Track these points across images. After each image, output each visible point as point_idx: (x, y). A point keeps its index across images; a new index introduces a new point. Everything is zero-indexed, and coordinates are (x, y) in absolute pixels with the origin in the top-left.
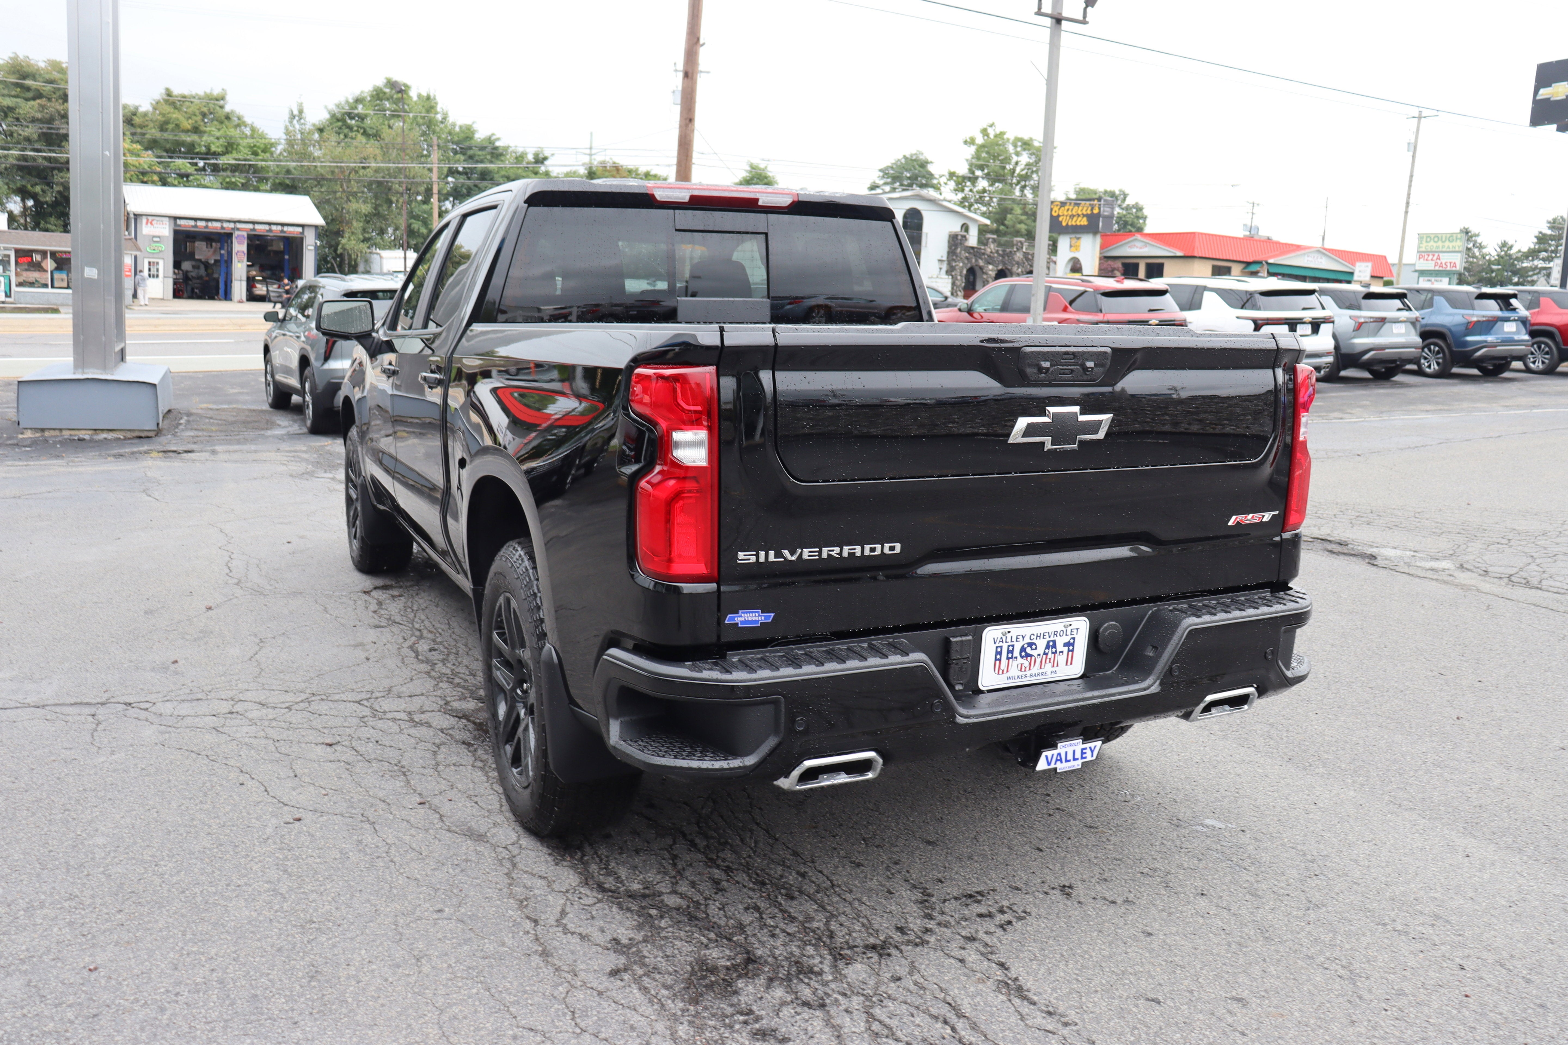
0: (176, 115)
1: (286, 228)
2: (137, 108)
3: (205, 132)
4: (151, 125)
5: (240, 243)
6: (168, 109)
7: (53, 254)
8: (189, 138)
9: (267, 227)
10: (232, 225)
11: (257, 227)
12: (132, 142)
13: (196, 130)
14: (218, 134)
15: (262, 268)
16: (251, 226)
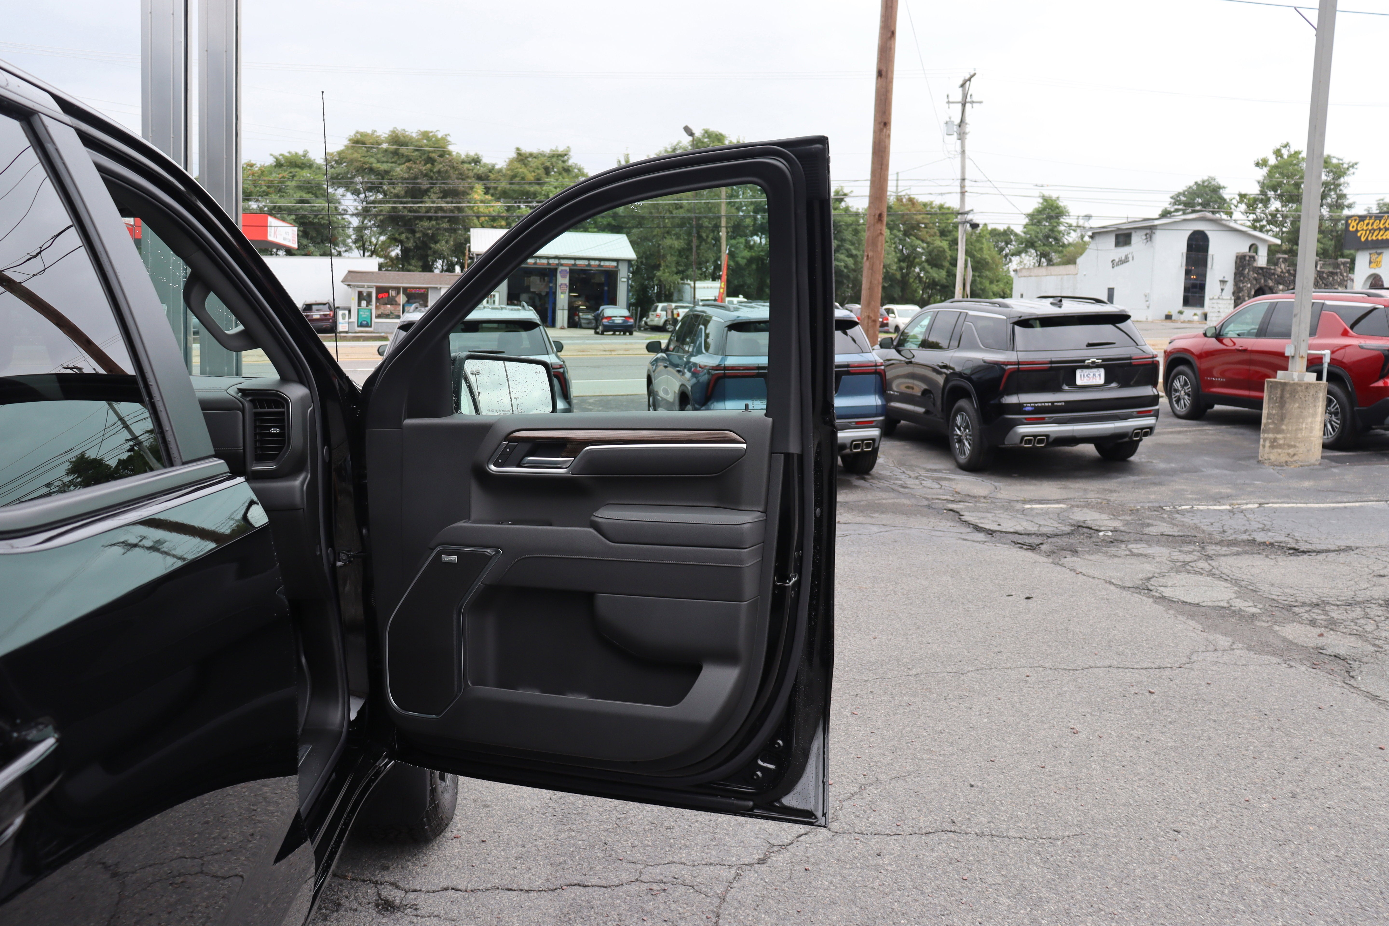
0: (522, 170)
1: (602, 263)
2: (493, 166)
3: (545, 183)
4: (502, 179)
5: (563, 277)
6: (517, 165)
7: (405, 289)
8: (533, 189)
9: (586, 262)
10: (556, 261)
11: (578, 262)
12: (486, 193)
13: (539, 182)
14: (556, 184)
15: (587, 299)
16: (572, 262)
